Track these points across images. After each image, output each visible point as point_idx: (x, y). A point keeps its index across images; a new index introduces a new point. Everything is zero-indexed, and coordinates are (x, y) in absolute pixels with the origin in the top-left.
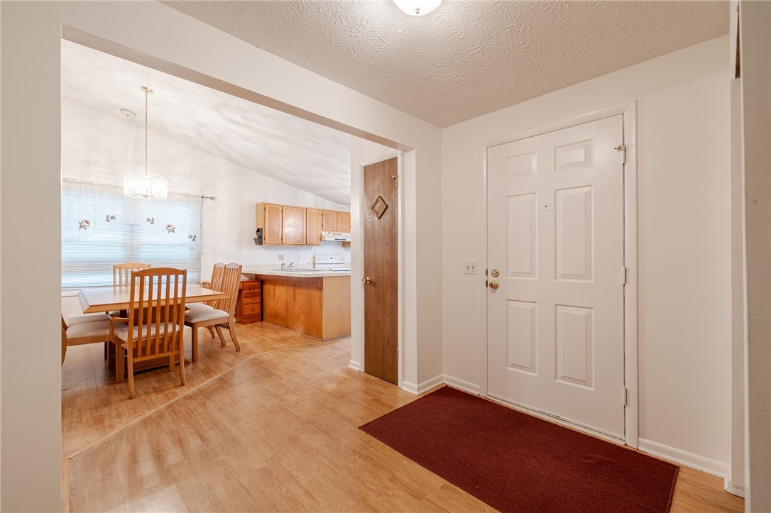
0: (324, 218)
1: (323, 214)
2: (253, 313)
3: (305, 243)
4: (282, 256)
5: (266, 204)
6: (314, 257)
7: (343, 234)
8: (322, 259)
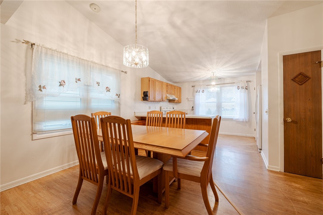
0: (168, 87)
1: (167, 85)
3: (162, 100)
4: (150, 107)
5: (150, 78)
6: (161, 107)
7: (173, 96)
8: (164, 108)
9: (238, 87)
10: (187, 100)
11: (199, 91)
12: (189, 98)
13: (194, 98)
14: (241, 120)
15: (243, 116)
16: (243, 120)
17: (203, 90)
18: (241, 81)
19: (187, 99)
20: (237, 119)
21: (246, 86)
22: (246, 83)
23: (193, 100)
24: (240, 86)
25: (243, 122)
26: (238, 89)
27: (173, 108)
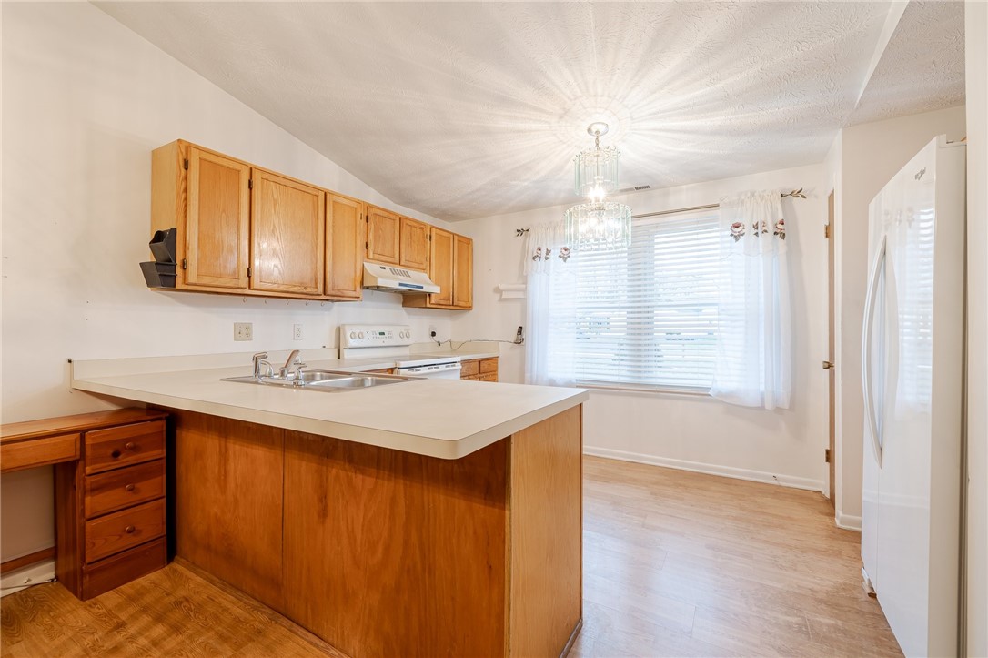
0: (372, 225)
1: (369, 215)
2: (131, 541)
3: (320, 290)
4: (248, 328)
5: (189, 147)
6: (339, 330)
7: (411, 272)
8: (361, 336)
9: (737, 226)
10: (497, 296)
11: (548, 252)
12: (502, 287)
13: (524, 286)
14: (752, 400)
15: (762, 380)
16: (762, 400)
17: (566, 250)
18: (753, 194)
19: (497, 290)
20: (730, 395)
21: (780, 217)
22: (779, 206)
23: (520, 295)
24: (747, 222)
25: (762, 408)
26: (737, 238)
27: (433, 334)
